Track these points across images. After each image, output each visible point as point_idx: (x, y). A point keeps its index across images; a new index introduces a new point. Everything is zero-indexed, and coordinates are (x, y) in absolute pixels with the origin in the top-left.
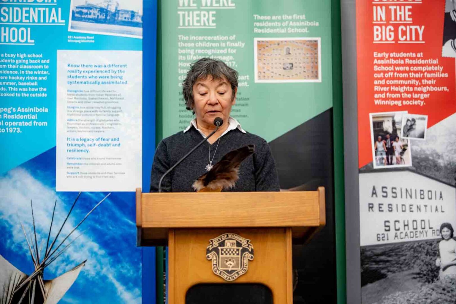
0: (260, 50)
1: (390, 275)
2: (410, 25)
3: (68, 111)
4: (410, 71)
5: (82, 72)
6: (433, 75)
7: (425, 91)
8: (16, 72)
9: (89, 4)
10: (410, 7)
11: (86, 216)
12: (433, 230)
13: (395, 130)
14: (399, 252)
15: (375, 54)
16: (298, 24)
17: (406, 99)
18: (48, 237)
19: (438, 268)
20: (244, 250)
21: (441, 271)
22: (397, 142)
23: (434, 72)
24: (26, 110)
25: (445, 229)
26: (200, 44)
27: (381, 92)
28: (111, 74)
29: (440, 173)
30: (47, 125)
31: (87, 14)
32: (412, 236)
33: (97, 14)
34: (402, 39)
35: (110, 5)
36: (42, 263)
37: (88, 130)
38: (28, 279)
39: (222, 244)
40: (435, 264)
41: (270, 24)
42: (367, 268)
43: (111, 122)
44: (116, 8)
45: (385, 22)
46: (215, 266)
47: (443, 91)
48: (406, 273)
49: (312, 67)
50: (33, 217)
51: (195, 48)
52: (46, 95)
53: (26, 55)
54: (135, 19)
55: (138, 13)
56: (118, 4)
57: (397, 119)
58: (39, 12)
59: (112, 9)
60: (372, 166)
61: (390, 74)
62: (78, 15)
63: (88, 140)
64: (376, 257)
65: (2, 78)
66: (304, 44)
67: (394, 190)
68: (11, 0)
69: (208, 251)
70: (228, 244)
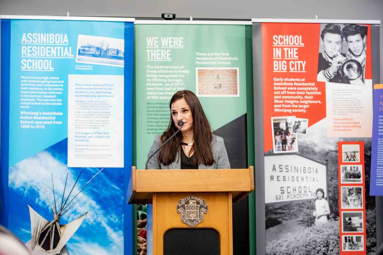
0: (200, 75)
1: (284, 222)
2: (296, 60)
3: (76, 115)
4: (297, 90)
5: (85, 89)
6: (311, 93)
7: (306, 103)
8: (42, 89)
9: (89, 45)
10: (297, 49)
11: (87, 183)
12: (312, 193)
13: (287, 128)
14: (290, 207)
15: (275, 79)
16: (224, 59)
17: (295, 108)
19: (315, 218)
20: (201, 207)
21: (316, 219)
22: (289, 136)
23: (312, 91)
24: (48, 114)
25: (319, 192)
26: (161, 71)
27: (279, 104)
28: (103, 90)
29: (316, 156)
30: (62, 123)
31: (88, 51)
32: (298, 197)
33: (95, 51)
34: (292, 70)
35: (103, 45)
36: (59, 214)
37: (89, 127)
38: (50, 224)
39: (187, 203)
40: (312, 215)
41: (206, 59)
42: (269, 217)
43: (104, 122)
44: (107, 47)
45: (281, 59)
46: (183, 217)
47: (318, 104)
48: (293, 220)
49: (234, 87)
50: (53, 184)
51: (157, 74)
52: (61, 104)
53: (48, 78)
54: (119, 55)
55: (121, 51)
56: (108, 45)
57: (289, 121)
58: (57, 49)
59: (105, 48)
60: (273, 151)
61: (284, 92)
62: (83, 52)
63: (89, 133)
64: (275, 210)
65: (33, 92)
66: (228, 72)
67: (287, 167)
68: (39, 42)
69: (178, 207)
70: (191, 202)
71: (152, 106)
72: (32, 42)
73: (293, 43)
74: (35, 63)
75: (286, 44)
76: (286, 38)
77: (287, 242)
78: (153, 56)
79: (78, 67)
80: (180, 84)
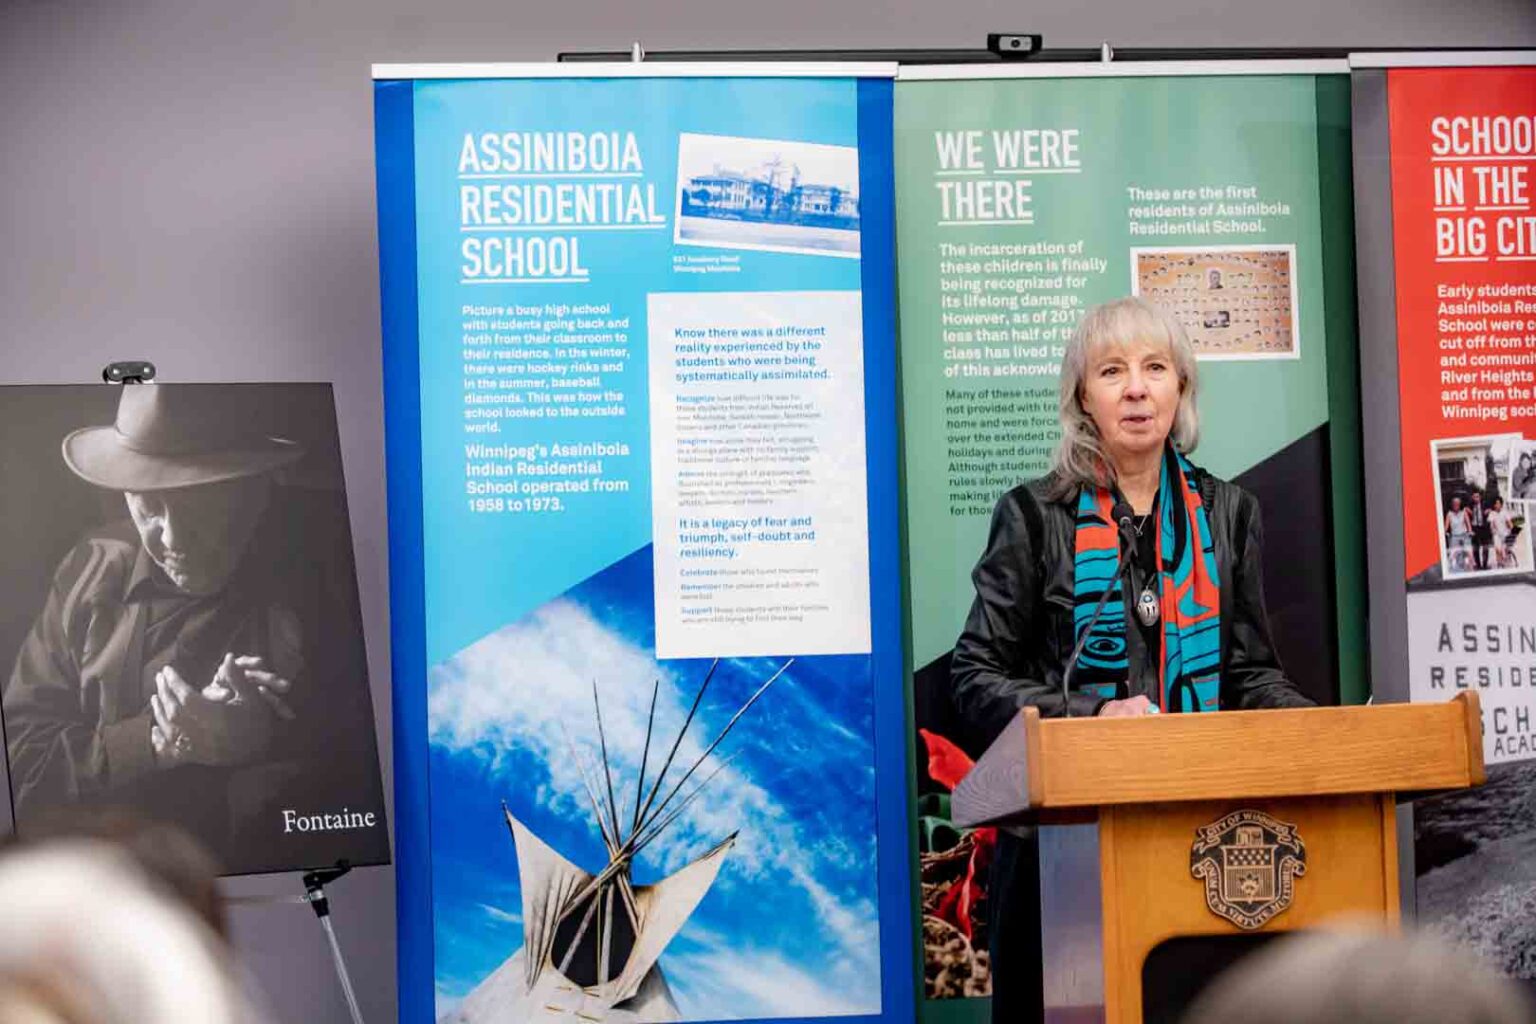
0: (1146, 277)
1: (1485, 845)
2: (1523, 214)
3: (681, 451)
4: (1526, 332)
5: (712, 350)
8: (546, 354)
9: (724, 172)
10: (1524, 169)
11: (734, 720)
13: (1493, 482)
14: (1507, 786)
15: (1441, 289)
16: (1239, 210)
17: (1519, 403)
18: (640, 774)
20: (1283, 851)
22: (1498, 511)
24: (574, 451)
26: (995, 264)
27: (1458, 387)
28: (781, 354)
30: (627, 488)
31: (718, 198)
33: (746, 197)
34: (1505, 252)
35: (779, 174)
36: (627, 843)
37: (733, 498)
38: (594, 885)
39: (1229, 838)
41: (1168, 212)
42: (1430, 827)
43: (789, 477)
44: (793, 180)
45: (1463, 209)
46: (1213, 893)
49: (1277, 321)
50: (600, 725)
51: (982, 276)
52: (622, 412)
53: (568, 309)
54: (842, 208)
55: (847, 193)
56: (798, 172)
57: (1497, 455)
58: (598, 195)
59: (784, 185)
60: (1441, 574)
61: (1479, 341)
62: (699, 203)
63: (733, 524)
64: (1450, 801)
65: (510, 369)
66: (1255, 262)
67: (1493, 633)
68: (528, 167)
69: (1195, 857)
70: (1244, 837)
71: (965, 402)
72: (501, 169)
73: (1507, 148)
74: (514, 250)
75: (1482, 152)
76: (1481, 129)
77: (1498, 921)
78: (965, 207)
79: (684, 264)
80: (1072, 312)
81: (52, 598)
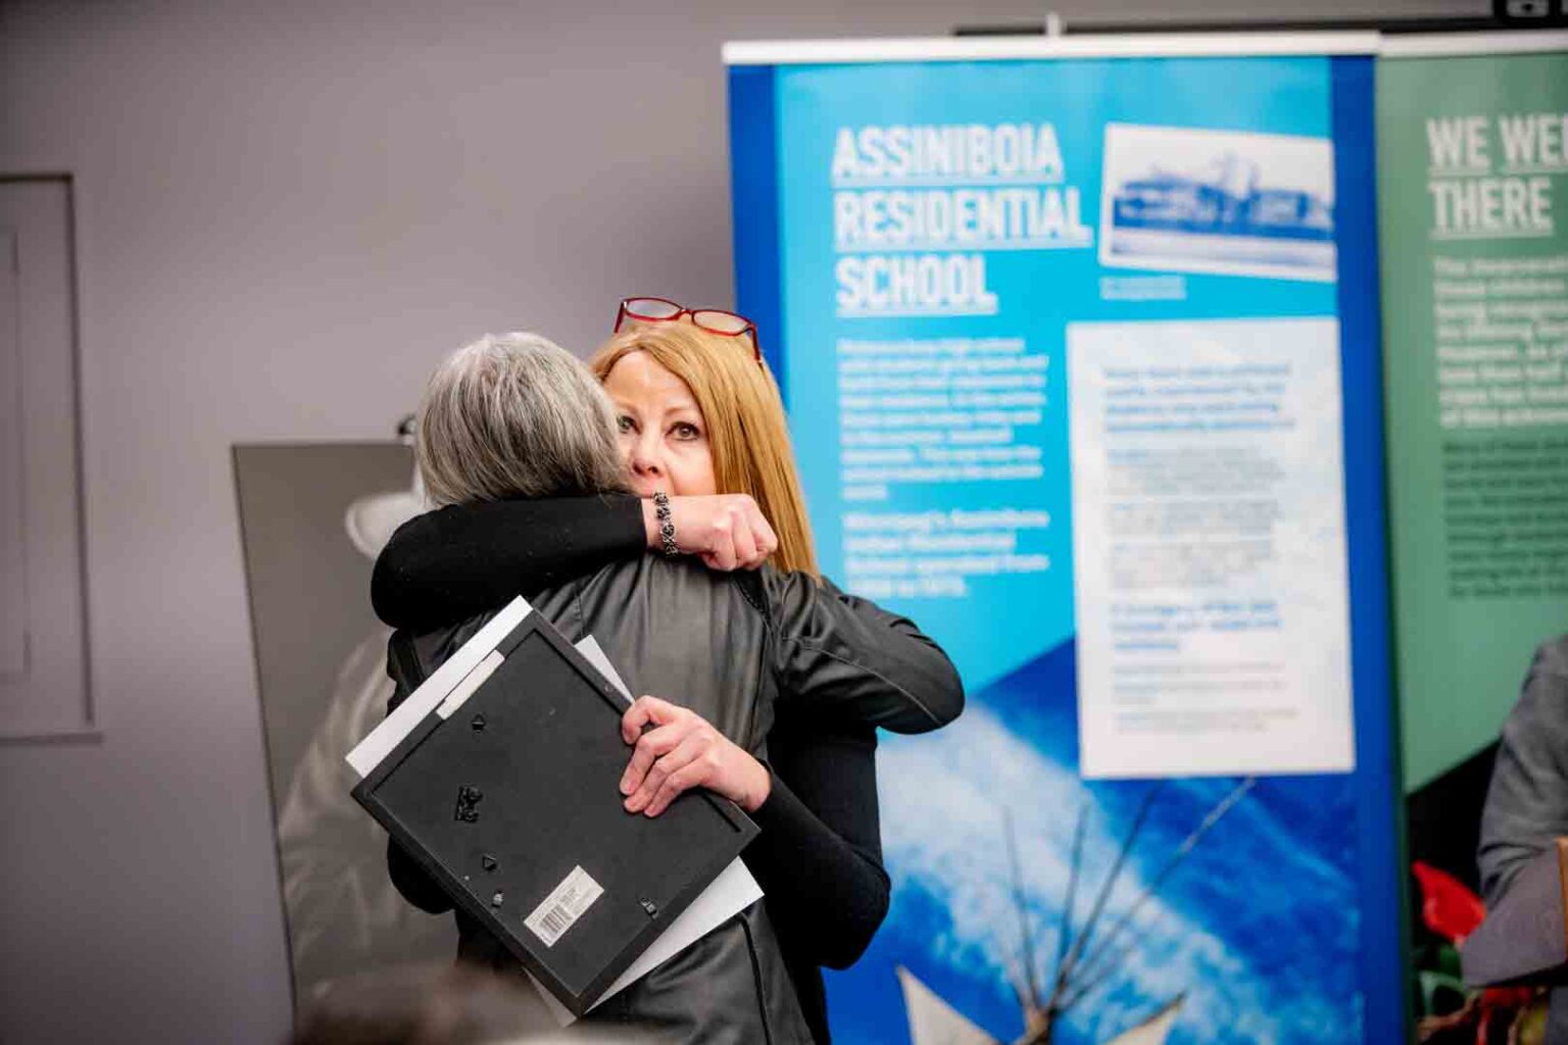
5: (1148, 395)
8: (943, 401)
9: (1163, 175)
11: (1181, 851)
18: (1063, 918)
24: (981, 521)
26: (1504, 285)
30: (1047, 565)
31: (1155, 206)
33: (1191, 205)
35: (1232, 176)
36: (1049, 1006)
44: (1250, 184)
50: (1014, 858)
52: (1039, 471)
53: (972, 345)
54: (1311, 218)
55: (1318, 198)
58: (1007, 206)
59: (1239, 189)
62: (1134, 212)
63: (1178, 610)
65: (900, 420)
68: (919, 170)
71: (1468, 458)
72: (885, 174)
74: (903, 273)
78: (1466, 215)
79: (1113, 289)
81: (337, 707)
